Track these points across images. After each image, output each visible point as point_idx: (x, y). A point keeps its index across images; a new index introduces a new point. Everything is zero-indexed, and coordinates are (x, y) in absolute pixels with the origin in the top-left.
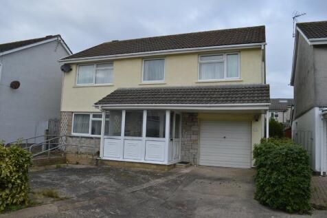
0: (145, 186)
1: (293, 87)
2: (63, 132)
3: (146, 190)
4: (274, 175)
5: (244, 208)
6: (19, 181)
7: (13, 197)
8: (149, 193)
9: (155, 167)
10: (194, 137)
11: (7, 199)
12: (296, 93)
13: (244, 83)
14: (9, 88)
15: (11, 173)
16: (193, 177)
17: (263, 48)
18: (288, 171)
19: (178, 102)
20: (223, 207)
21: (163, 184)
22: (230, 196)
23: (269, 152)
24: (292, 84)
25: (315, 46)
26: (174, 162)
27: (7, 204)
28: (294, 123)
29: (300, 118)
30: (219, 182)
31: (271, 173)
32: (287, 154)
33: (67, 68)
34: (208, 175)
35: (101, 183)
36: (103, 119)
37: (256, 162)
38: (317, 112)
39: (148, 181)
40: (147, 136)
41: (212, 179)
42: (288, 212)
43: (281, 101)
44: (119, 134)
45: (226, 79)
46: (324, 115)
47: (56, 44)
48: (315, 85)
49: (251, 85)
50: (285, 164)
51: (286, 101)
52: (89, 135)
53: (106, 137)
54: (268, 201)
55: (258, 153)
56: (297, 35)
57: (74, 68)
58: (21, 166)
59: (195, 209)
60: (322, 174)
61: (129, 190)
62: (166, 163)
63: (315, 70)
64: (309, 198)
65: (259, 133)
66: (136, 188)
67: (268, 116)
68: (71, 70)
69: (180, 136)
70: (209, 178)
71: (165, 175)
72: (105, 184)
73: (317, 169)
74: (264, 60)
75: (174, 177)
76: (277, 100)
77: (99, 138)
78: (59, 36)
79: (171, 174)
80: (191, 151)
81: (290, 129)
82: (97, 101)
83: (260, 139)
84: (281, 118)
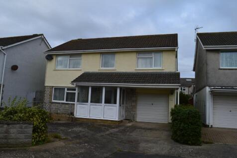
0: (107, 133)
1: (194, 72)
2: (46, 100)
3: (108, 135)
4: (182, 125)
5: (166, 143)
6: (43, 128)
7: (39, 137)
8: (111, 136)
9: (110, 122)
10: (133, 104)
11: (36, 138)
12: (197, 75)
13: (164, 71)
14: (10, 70)
15: (39, 123)
16: (134, 128)
17: (176, 50)
18: (190, 122)
19: (125, 82)
20: (154, 143)
21: (117, 132)
22: (157, 138)
23: (179, 112)
24: (194, 70)
25: (207, 50)
26: (122, 119)
27: (37, 141)
28: (195, 95)
29: (199, 93)
30: (150, 131)
31: (180, 124)
32: (189, 114)
33: (50, 58)
34: (143, 127)
35: (81, 131)
36: (76, 92)
37: (172, 118)
38: (208, 89)
39: (108, 130)
40: (105, 103)
41: (146, 129)
42: (189, 145)
43: (187, 80)
44: (87, 101)
45: (153, 68)
46: (211, 91)
47: (40, 40)
48: (207, 73)
49: (169, 72)
50: (188, 119)
51: (190, 80)
52: (65, 101)
53: (78, 103)
54: (178, 139)
55: (173, 113)
56: (197, 40)
57: (54, 57)
58: (45, 120)
59: (139, 144)
60: (210, 126)
61: (99, 135)
62: (117, 119)
63: (207, 64)
64: (200, 137)
65: (174, 102)
66: (102, 134)
67: (179, 91)
68: (52, 58)
69: (125, 103)
70: (144, 129)
71: (117, 127)
72: (84, 132)
73: (207, 123)
74: (176, 57)
75: (123, 128)
76: (185, 79)
77: (74, 104)
78: (42, 35)
79: (120, 126)
80: (132, 112)
81: (193, 99)
82: (73, 80)
83: (174, 105)
84: (187, 91)
